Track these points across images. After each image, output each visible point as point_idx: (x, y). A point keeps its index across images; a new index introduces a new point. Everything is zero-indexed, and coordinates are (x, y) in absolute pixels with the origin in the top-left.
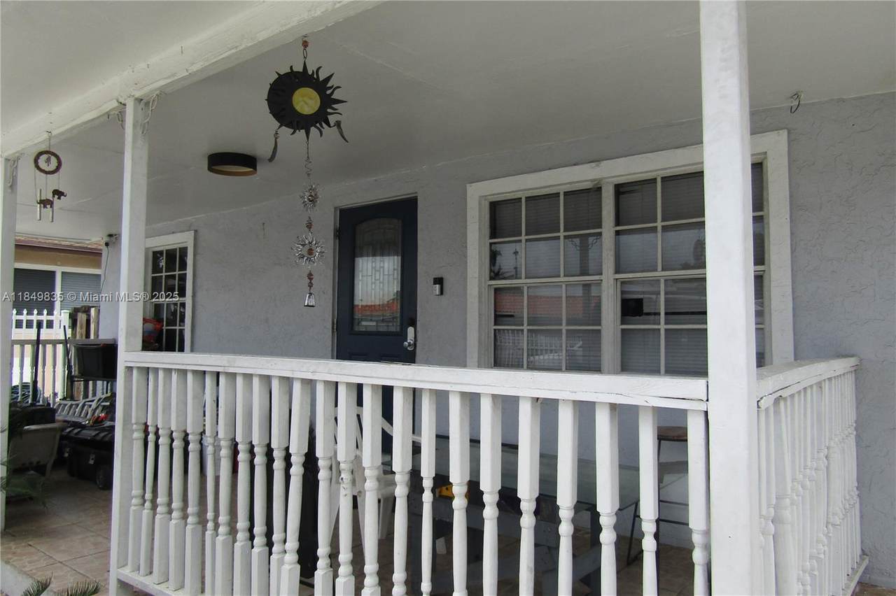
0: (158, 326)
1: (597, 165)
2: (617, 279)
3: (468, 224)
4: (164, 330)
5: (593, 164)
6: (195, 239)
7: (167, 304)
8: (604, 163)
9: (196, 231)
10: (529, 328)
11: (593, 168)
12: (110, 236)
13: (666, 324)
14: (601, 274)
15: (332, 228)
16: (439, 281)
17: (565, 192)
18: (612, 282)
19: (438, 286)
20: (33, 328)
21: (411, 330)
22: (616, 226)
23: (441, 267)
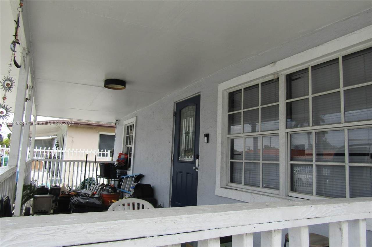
0: (126, 157)
1: (274, 65)
2: (288, 132)
3: (218, 105)
4: (128, 158)
5: (272, 64)
6: (136, 120)
7: (130, 147)
8: (277, 63)
9: (137, 117)
10: (246, 161)
11: (272, 67)
12: (117, 120)
13: (316, 161)
14: (279, 130)
15: (173, 112)
16: (207, 136)
17: (261, 83)
18: (284, 134)
19: (206, 138)
20: (101, 156)
21: (197, 160)
22: (286, 100)
23: (208, 128)
